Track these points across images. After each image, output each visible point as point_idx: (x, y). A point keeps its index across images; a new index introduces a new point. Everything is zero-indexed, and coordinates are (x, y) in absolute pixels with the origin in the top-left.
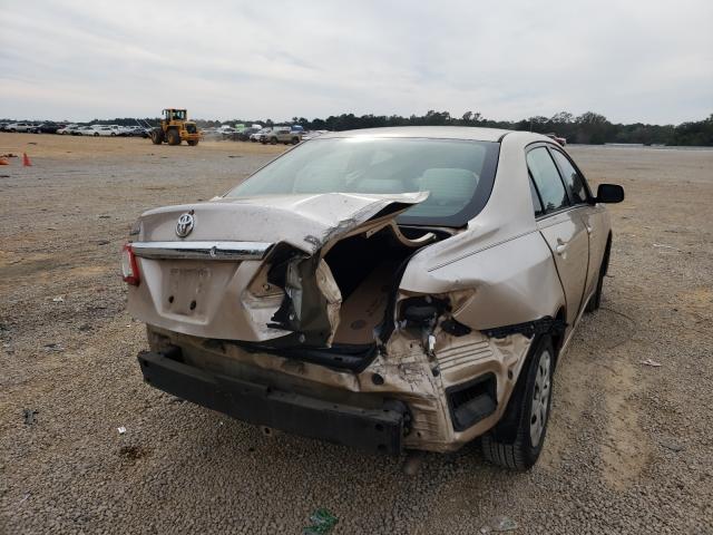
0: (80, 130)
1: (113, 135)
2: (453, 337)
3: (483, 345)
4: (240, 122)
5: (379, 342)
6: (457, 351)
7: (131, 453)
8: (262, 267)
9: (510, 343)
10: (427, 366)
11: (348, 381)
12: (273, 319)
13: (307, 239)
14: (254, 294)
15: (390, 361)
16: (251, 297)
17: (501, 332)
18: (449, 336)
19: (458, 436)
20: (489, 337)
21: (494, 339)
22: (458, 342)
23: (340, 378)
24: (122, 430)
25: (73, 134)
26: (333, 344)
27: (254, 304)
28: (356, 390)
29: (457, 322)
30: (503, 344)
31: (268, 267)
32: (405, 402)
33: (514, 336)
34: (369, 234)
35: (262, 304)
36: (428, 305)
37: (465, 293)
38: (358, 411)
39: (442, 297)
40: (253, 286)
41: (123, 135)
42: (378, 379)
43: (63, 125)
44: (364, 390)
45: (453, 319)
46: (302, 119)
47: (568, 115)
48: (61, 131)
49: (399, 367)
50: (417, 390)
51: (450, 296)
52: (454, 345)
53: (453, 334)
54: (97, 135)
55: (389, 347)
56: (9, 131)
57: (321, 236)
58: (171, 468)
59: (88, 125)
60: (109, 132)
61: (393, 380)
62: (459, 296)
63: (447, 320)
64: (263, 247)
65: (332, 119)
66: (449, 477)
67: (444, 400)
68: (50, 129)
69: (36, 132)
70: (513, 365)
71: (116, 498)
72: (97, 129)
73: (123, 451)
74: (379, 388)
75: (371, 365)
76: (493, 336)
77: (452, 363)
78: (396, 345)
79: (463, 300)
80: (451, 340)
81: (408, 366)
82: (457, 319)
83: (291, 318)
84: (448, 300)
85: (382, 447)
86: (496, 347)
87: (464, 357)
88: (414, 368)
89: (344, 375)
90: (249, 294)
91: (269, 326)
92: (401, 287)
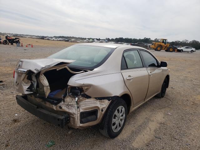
0: (50, 39)
1: (58, 40)
2: (86, 99)
3: (95, 102)
4: (91, 39)
5: (63, 98)
6: (86, 102)
7: (15, 121)
8: (26, 76)
9: (104, 102)
10: (76, 106)
11: (54, 107)
12: (27, 89)
13: (35, 70)
14: (25, 82)
15: (65, 103)
16: (24, 83)
17: (101, 99)
18: (85, 98)
19: (81, 125)
20: (97, 100)
21: (98, 100)
22: (87, 100)
23: (52, 106)
24: (16, 115)
25: (48, 40)
26: (47, 97)
27: (25, 85)
28: (56, 110)
29: (86, 95)
30: (101, 102)
31: (27, 76)
32: (68, 114)
33: (105, 100)
34: (58, 70)
35: (26, 85)
36: (77, 89)
37: (88, 87)
38: (55, 115)
39: (81, 87)
40: (24, 80)
41: (60, 40)
42: (61, 107)
43: (46, 37)
44: (58, 110)
45: (85, 94)
46: (108, 38)
47: (187, 41)
48: (45, 39)
49: (67, 105)
50: (70, 111)
51: (83, 87)
52: (86, 101)
53: (86, 98)
54: (54, 40)
55: (65, 100)
56: (33, 38)
57: (39, 69)
58: (22, 126)
59: (52, 37)
60: (56, 40)
61: (65, 108)
62: (86, 88)
63: (83, 94)
64: (26, 70)
65: (116, 39)
66: (91, 137)
67: (79, 115)
68: (43, 38)
69: (39, 39)
70: (104, 108)
71: (5, 131)
72: (54, 38)
73: (14, 120)
74: (61, 110)
75: (60, 104)
76: (98, 99)
77: (84, 106)
78: (68, 99)
79: (87, 89)
80: (85, 99)
81: (70, 105)
82: (86, 94)
83: (33, 89)
84: (82, 88)
85: (59, 125)
86: (99, 102)
87: (88, 104)
88: (72, 106)
89: (53, 106)
90: (23, 82)
91: (27, 90)
92: (68, 84)
